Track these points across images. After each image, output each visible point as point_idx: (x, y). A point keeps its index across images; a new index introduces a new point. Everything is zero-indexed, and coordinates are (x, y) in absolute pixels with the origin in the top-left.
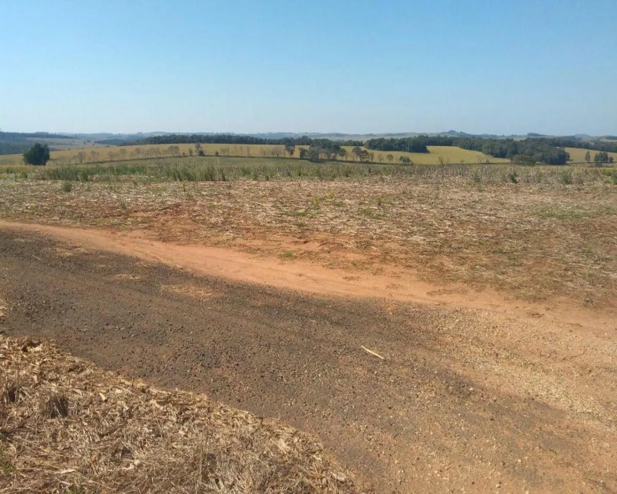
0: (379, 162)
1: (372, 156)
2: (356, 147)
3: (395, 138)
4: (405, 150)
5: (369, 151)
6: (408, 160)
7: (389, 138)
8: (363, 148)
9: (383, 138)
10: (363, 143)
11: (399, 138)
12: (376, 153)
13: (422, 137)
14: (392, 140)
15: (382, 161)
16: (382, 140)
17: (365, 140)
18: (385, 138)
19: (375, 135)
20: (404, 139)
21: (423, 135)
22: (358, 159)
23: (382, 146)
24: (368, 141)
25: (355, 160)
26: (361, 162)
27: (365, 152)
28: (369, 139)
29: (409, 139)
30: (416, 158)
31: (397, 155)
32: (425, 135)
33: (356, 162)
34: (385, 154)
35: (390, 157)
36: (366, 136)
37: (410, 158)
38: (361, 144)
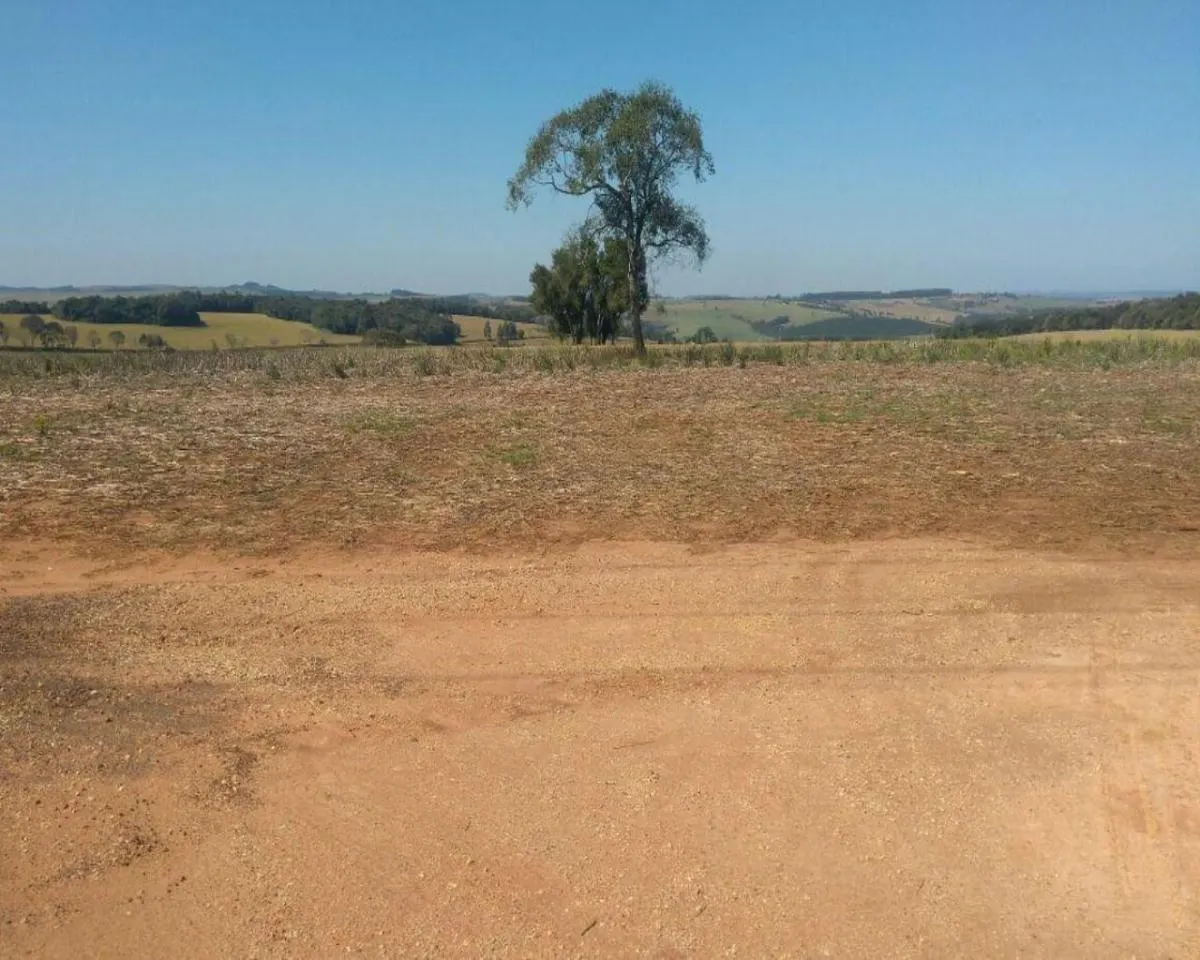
0: (90, 347)
1: (74, 336)
2: (27, 316)
3: (125, 295)
4: (150, 323)
5: (65, 324)
6: (160, 343)
7: (112, 296)
8: (48, 319)
9: (98, 297)
10: (49, 306)
11: (137, 295)
12: (83, 328)
13: (187, 294)
14: (120, 302)
15: (97, 347)
16: (94, 301)
17: (52, 300)
18: (104, 296)
19: (77, 290)
20: (148, 298)
21: (191, 291)
22: (38, 343)
23: (96, 311)
24: (60, 302)
25: (29, 344)
26: (47, 349)
27: (54, 326)
28: (65, 297)
29: (157, 299)
30: (177, 337)
31: (133, 332)
32: (195, 291)
33: (31, 349)
34: (104, 330)
35: (119, 337)
36: (53, 290)
37: (164, 339)
38: (43, 309)
